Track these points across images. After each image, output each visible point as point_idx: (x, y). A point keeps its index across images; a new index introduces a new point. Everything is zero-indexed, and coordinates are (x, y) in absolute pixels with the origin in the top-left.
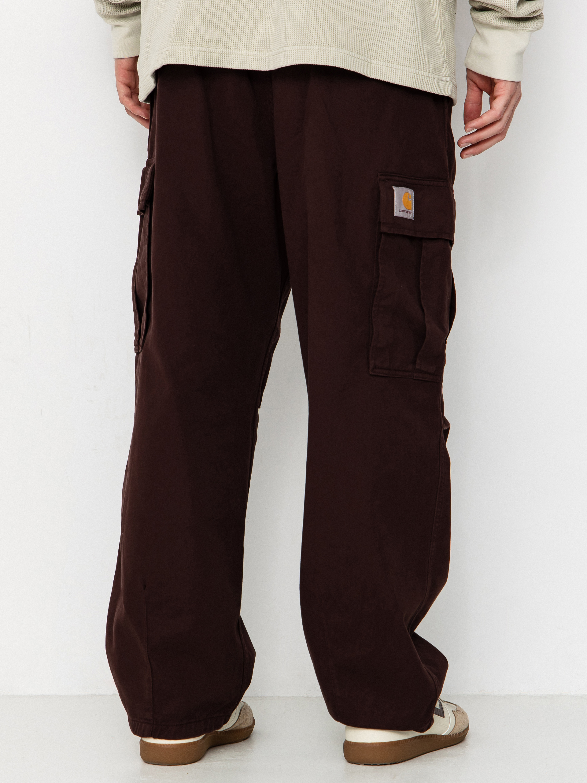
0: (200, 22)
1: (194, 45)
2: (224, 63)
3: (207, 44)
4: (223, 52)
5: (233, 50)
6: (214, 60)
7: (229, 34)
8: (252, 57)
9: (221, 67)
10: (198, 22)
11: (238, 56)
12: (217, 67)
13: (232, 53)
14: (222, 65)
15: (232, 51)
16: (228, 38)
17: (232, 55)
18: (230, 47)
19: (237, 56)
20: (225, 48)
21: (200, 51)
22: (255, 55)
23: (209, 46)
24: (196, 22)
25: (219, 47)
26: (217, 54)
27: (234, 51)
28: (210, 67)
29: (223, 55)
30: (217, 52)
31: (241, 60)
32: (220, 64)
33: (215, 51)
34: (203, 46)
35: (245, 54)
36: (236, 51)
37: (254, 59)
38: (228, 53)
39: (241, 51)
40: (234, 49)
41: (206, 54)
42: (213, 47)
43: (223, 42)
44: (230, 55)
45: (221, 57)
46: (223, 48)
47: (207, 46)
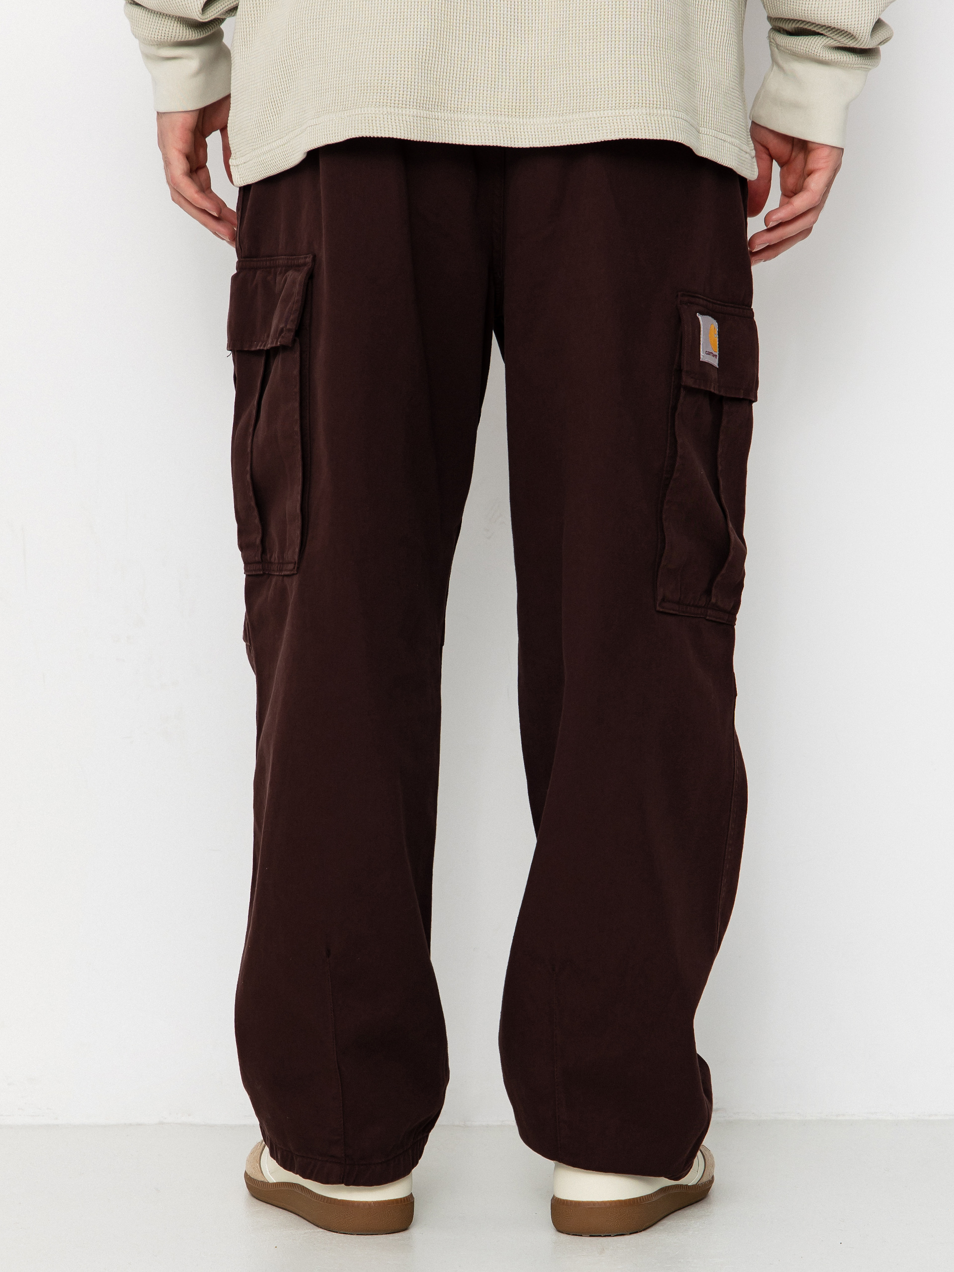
0: (413, 69)
1: (404, 106)
2: (451, 135)
3: (425, 105)
4: (450, 118)
5: (465, 114)
6: (434, 130)
7: (457, 89)
8: (496, 125)
9: (447, 142)
10: (410, 69)
11: (474, 124)
12: (440, 142)
13: (463, 120)
14: (447, 138)
15: (462, 115)
16: (457, 96)
17: (463, 123)
18: (459, 109)
19: (472, 124)
20: (452, 111)
21: (413, 116)
22: (502, 121)
23: (427, 109)
24: (406, 69)
25: (442, 110)
26: (440, 121)
27: (466, 116)
28: (429, 142)
29: (450, 122)
30: (440, 117)
31: (478, 130)
32: (444, 138)
33: (437, 117)
34: (418, 107)
35: (485, 120)
36: (470, 116)
37: (500, 128)
38: (456, 119)
39: (477, 116)
40: (466, 112)
41: (422, 121)
42: (433, 109)
43: (448, 101)
44: (460, 123)
45: (446, 125)
46: (449, 111)
47: (424, 108)
